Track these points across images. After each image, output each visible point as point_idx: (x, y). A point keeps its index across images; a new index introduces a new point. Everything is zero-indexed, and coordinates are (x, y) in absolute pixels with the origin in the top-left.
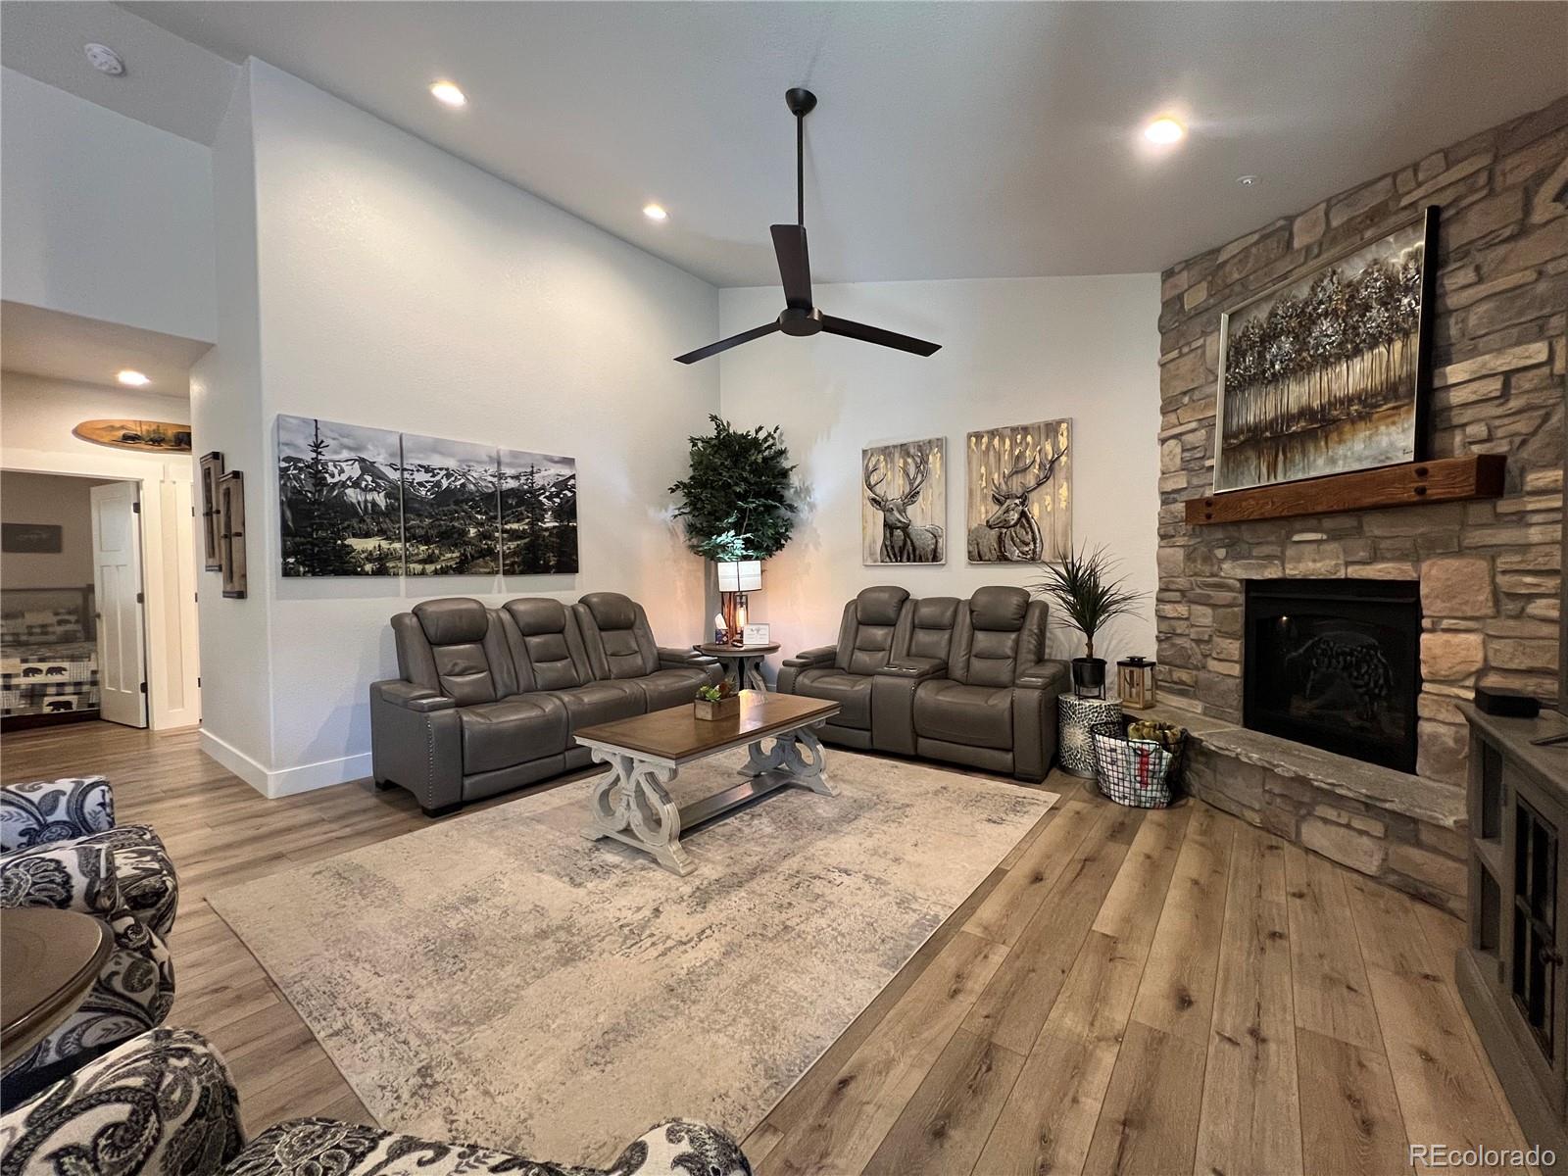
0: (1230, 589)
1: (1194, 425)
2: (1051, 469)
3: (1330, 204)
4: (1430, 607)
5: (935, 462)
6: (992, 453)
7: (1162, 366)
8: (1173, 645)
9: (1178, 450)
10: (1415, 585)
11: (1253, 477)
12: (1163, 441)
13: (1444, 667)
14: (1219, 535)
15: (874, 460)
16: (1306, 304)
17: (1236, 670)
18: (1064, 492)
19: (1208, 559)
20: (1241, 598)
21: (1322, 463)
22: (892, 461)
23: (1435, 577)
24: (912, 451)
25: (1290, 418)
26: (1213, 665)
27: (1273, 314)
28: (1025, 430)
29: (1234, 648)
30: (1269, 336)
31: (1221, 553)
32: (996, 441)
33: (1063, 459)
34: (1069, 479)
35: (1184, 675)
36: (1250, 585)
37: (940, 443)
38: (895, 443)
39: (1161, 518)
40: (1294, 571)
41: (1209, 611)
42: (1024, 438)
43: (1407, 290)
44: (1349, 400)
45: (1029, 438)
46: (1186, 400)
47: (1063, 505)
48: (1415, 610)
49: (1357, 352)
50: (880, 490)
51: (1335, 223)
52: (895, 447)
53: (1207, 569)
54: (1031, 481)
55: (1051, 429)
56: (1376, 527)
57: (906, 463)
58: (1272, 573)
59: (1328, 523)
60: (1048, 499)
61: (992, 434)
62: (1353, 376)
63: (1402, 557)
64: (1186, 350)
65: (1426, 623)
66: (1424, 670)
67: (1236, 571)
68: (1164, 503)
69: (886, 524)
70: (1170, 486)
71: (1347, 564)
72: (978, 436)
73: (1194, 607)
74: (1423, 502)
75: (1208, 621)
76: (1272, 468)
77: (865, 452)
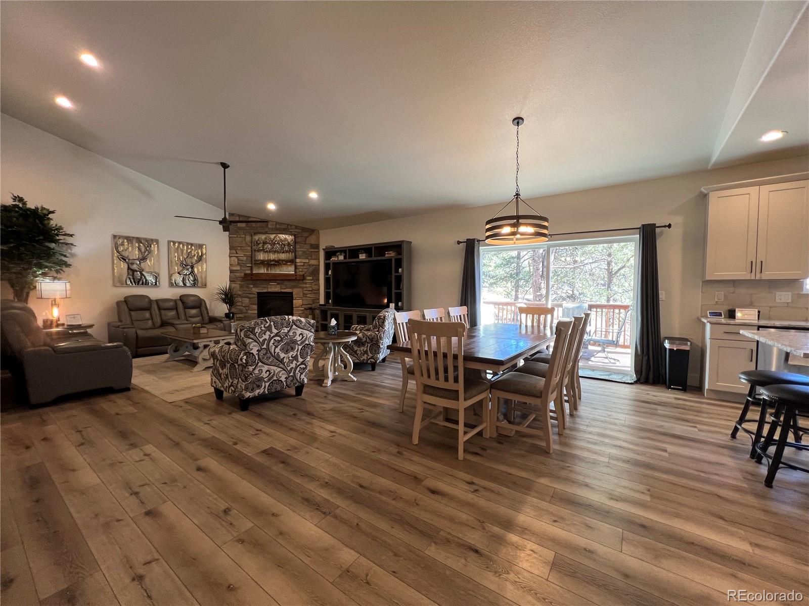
0: (254, 294)
1: (243, 255)
2: (201, 259)
3: (277, 223)
4: (294, 296)
5: (154, 247)
6: (179, 249)
7: (230, 237)
8: (237, 309)
9: (236, 260)
10: (292, 293)
11: (263, 271)
12: (230, 257)
13: (297, 305)
14: (251, 282)
15: (121, 241)
16: (274, 239)
17: (256, 312)
18: (205, 266)
19: (248, 287)
20: (256, 296)
21: (277, 271)
22: (132, 243)
23: (295, 291)
24: (143, 241)
25: (271, 261)
26: (250, 312)
27: (266, 238)
28: (192, 245)
29: (256, 307)
30: (265, 243)
31: (252, 286)
32: (181, 245)
33: (204, 256)
34: (206, 262)
35: (241, 316)
36: (258, 293)
37: (157, 241)
38: (134, 236)
39: (230, 277)
40: (270, 290)
41: (248, 299)
42: (191, 247)
43: (291, 245)
44: (283, 260)
45: (193, 247)
46: (239, 248)
47: (205, 270)
48: (292, 297)
49: (283, 252)
50: (125, 254)
51: (277, 227)
52: (133, 238)
53: (247, 290)
54: (194, 261)
55: (200, 246)
56: (286, 283)
57: (139, 246)
58: (265, 291)
59: (278, 282)
60: (200, 268)
61: (180, 243)
62: (283, 256)
63: (291, 288)
64: (239, 236)
65: (294, 299)
66: (294, 306)
67: (256, 290)
68: (230, 272)
69: (129, 268)
70: (235, 268)
71: (281, 289)
72: (174, 243)
73: (243, 299)
74: (296, 279)
75: (248, 302)
76: (267, 270)
77: (115, 237)
